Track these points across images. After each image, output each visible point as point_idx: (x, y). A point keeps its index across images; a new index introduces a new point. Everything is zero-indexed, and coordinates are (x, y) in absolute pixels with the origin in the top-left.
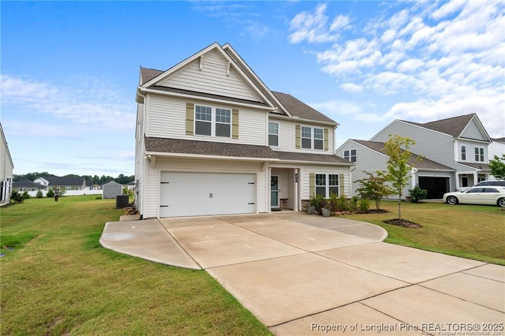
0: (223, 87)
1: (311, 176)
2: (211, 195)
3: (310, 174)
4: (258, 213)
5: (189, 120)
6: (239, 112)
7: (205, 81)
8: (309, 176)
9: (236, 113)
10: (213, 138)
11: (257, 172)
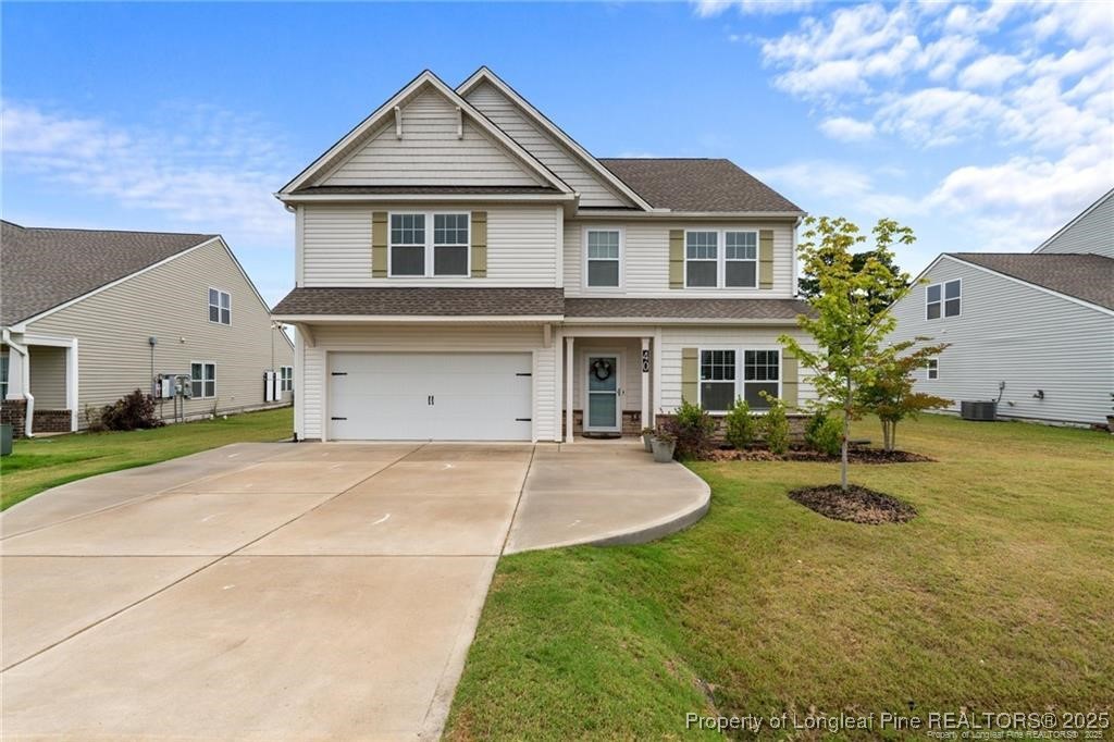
0: (450, 167)
1: (688, 356)
2: (431, 400)
3: (684, 350)
4: (534, 441)
5: (378, 247)
6: (489, 216)
7: (410, 159)
8: (680, 355)
9: (480, 219)
10: (429, 279)
11: (533, 350)
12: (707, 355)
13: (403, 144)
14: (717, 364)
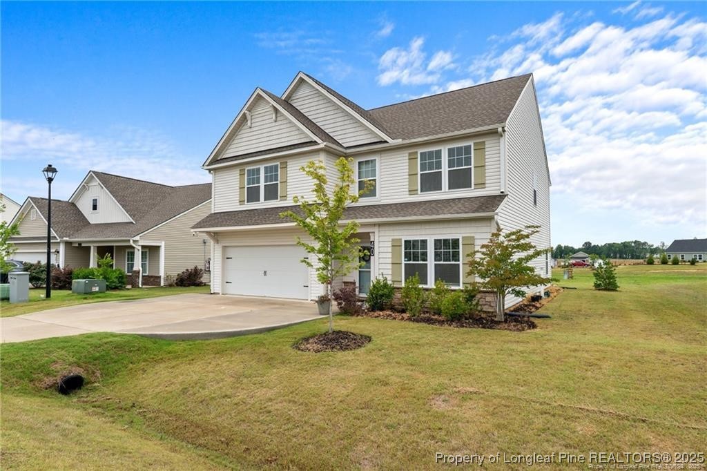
1: (395, 244)
2: (265, 273)
3: (393, 240)
6: (288, 164)
8: (390, 244)
10: (262, 203)
12: (407, 242)
13: (252, 130)
14: (414, 250)
